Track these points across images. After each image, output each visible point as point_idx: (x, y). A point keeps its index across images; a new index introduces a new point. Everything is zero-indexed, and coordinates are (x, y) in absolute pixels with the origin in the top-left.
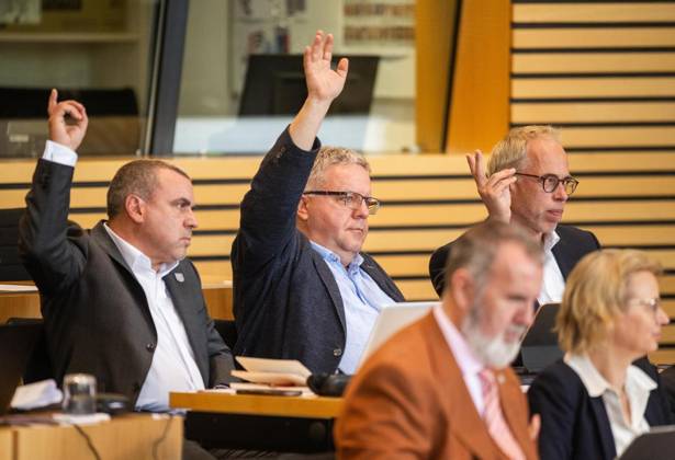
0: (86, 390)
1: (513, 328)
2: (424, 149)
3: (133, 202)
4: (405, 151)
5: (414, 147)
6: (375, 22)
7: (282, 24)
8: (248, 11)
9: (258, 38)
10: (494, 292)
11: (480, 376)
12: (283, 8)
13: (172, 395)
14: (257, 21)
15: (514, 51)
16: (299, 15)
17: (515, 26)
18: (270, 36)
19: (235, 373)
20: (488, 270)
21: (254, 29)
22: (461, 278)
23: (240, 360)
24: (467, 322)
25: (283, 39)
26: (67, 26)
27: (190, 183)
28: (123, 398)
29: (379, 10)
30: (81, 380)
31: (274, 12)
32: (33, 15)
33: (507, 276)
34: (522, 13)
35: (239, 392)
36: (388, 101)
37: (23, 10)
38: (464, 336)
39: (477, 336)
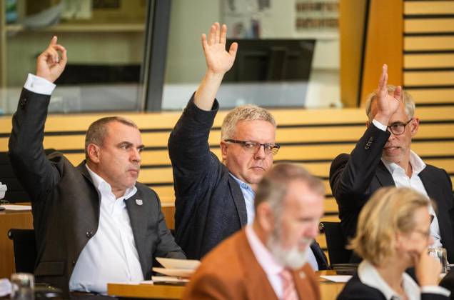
0: (28, 285)
1: (304, 240)
2: (346, 105)
3: (92, 149)
4: (332, 106)
5: (339, 103)
6: (315, 15)
7: (255, 17)
8: (233, 8)
9: (239, 27)
10: (288, 217)
11: (281, 275)
12: (256, 5)
13: (109, 285)
14: (239, 15)
15: (405, 35)
16: (267, 11)
17: (406, 17)
18: (248, 26)
19: (155, 269)
20: (283, 202)
21: (237, 20)
22: (264, 209)
23: (159, 260)
24: (271, 240)
25: (256, 28)
26: (111, 20)
27: (139, 132)
28: (57, 290)
29: (319, 7)
30: (24, 277)
31: (250, 9)
32: (86, 12)
33: (297, 206)
34: (410, 8)
35: (155, 283)
36: (324, 71)
37: (79, 9)
38: (270, 250)
39: (278, 249)
